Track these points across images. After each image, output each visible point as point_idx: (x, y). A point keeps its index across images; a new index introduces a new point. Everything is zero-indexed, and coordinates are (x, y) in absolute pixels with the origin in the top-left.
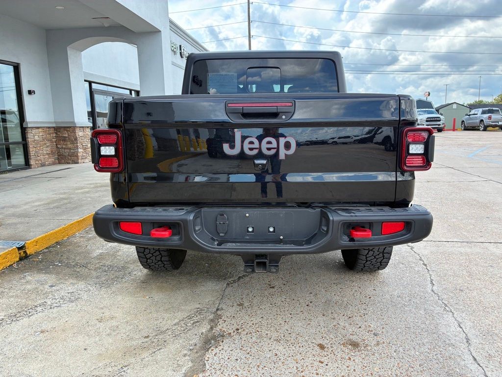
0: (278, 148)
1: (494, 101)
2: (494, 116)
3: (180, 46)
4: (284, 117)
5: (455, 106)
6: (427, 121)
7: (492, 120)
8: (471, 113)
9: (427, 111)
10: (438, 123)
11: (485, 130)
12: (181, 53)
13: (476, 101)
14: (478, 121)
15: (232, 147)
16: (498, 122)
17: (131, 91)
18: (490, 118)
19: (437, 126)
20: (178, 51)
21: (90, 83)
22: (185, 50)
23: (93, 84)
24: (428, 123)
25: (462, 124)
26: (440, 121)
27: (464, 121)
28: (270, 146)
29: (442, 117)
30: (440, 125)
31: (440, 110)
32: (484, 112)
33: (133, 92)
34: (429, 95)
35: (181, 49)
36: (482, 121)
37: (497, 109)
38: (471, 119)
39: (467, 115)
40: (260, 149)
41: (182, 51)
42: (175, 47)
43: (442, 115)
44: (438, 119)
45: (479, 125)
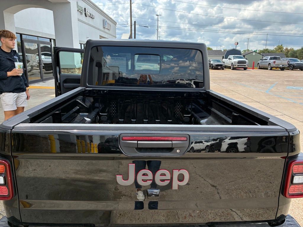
0: (171, 180)
1: (274, 49)
2: (277, 62)
3: (85, 9)
4: (178, 151)
5: (254, 54)
6: (238, 63)
7: (276, 64)
8: (263, 59)
9: (239, 56)
10: (245, 64)
11: (271, 69)
12: (85, 13)
13: (264, 49)
14: (267, 64)
15: (126, 178)
16: (279, 65)
17: (50, 40)
18: (274, 62)
19: (244, 66)
20: (84, 12)
21: (21, 35)
22: (88, 11)
23: (23, 35)
24: (239, 64)
25: (258, 65)
26: (245, 63)
27: (259, 63)
28: (163, 178)
29: (247, 61)
30: (245, 66)
31: (245, 56)
32: (271, 59)
33: (52, 40)
34: (237, 44)
35: (85, 11)
36: (270, 64)
37: (279, 57)
38: (264, 62)
39: (261, 60)
40: (154, 180)
41: (86, 12)
42: (81, 9)
43: (246, 59)
44: (244, 62)
45: (268, 66)
